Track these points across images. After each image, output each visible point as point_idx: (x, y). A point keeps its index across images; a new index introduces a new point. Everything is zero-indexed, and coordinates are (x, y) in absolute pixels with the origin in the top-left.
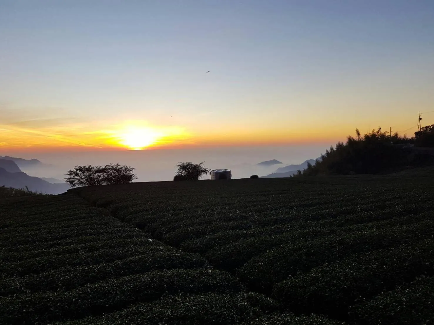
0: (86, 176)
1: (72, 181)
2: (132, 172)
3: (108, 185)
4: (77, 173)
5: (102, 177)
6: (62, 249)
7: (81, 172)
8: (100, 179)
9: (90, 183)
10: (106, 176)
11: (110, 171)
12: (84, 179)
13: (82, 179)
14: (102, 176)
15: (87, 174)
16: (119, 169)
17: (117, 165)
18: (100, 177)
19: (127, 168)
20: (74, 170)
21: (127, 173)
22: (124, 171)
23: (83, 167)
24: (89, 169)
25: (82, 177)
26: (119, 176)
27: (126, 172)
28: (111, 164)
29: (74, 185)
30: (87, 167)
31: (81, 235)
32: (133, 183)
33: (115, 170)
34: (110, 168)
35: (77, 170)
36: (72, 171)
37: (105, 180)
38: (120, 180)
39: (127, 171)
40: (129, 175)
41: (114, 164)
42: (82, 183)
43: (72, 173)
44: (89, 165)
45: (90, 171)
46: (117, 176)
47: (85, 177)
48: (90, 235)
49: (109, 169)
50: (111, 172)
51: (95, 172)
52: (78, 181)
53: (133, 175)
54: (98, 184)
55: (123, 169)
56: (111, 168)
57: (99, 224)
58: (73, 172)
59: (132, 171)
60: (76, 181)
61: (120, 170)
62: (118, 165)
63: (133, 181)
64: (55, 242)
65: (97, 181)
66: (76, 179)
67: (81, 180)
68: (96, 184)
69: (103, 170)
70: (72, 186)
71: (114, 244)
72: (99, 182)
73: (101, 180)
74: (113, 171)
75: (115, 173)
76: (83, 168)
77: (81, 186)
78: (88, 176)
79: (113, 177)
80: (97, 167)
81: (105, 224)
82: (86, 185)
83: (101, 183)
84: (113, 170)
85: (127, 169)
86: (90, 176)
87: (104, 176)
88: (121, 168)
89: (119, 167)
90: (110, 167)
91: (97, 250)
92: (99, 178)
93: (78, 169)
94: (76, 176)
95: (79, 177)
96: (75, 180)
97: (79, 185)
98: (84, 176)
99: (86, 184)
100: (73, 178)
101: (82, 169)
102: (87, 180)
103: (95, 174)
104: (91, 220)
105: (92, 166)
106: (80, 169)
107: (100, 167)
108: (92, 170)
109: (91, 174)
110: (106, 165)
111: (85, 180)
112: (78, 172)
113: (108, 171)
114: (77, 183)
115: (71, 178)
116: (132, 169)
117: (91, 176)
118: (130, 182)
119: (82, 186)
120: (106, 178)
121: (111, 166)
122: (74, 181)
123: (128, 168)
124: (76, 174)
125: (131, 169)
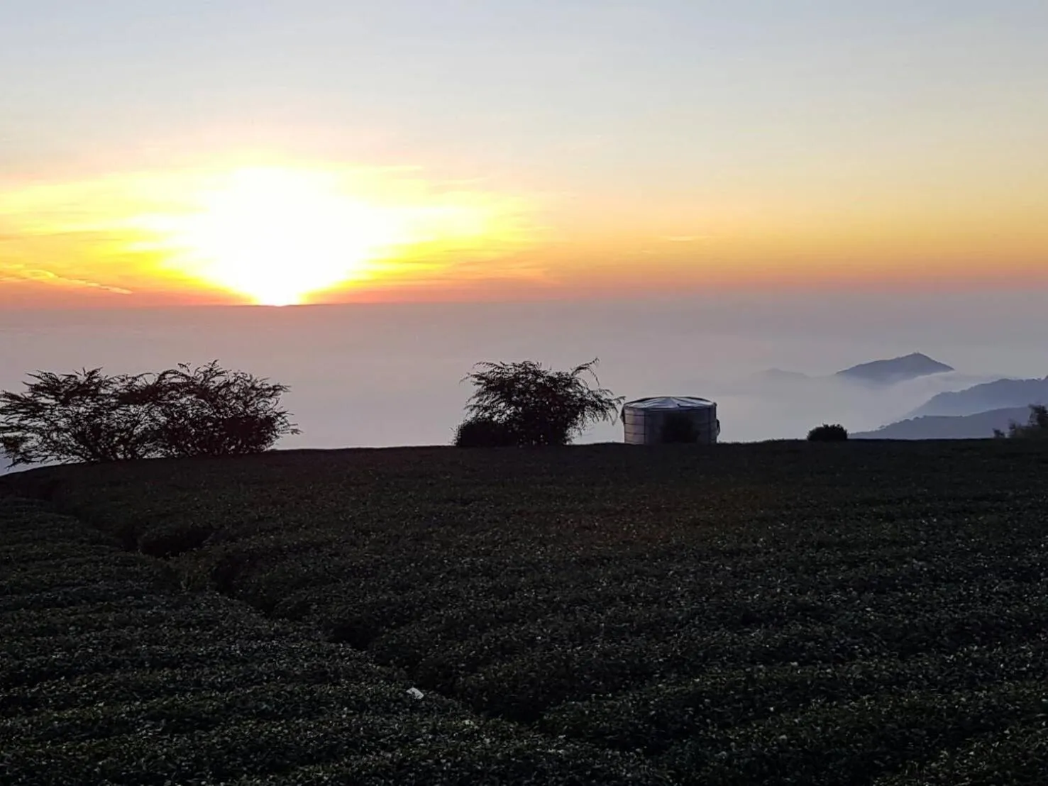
0: (76, 421)
1: (16, 437)
2: (273, 405)
3: (168, 458)
4: (36, 404)
5: (145, 423)
7: (53, 402)
8: (138, 431)
9: (94, 452)
10: (163, 419)
11: (177, 399)
12: (66, 431)
13: (58, 430)
14: (147, 417)
15: (82, 409)
16: (219, 388)
17: (211, 370)
18: (138, 422)
19: (253, 387)
20: (23, 391)
21: (252, 409)
22: (238, 398)
23: (62, 379)
24: (87, 388)
25: (61, 424)
26: (219, 419)
27: (246, 405)
28: (182, 366)
29: (26, 458)
30: (82, 379)
32: (273, 451)
33: (202, 391)
34: (177, 384)
35: (36, 389)
36: (13, 397)
37: (151, 436)
38: (222, 438)
39: (251, 399)
40: (262, 416)
41: (195, 368)
42: (57, 448)
43: (16, 403)
44: (91, 370)
45: (95, 395)
46: (209, 418)
47: (73, 423)
49: (175, 387)
50: (183, 400)
51: (113, 401)
52: (40, 439)
53: (279, 415)
54: (125, 456)
55: (235, 389)
56: (184, 385)
58: (18, 398)
59: (273, 400)
60: (34, 440)
61: (223, 392)
62: (211, 372)
63: (276, 441)
65: (122, 441)
66: (34, 429)
67: (54, 435)
68: (120, 456)
69: (151, 394)
70: (14, 464)
72: (131, 442)
73: (142, 439)
74: (192, 397)
75: (202, 406)
76: (64, 381)
77: (53, 462)
78: (86, 419)
79: (193, 423)
80: (123, 381)
82: (75, 459)
83: (141, 451)
84: (190, 392)
85: (253, 391)
86: (95, 417)
87: (154, 419)
88: (228, 385)
89: (219, 380)
90: (179, 380)
92: (134, 426)
93: (42, 389)
94: (34, 416)
95: (46, 420)
96: (29, 435)
97: (46, 456)
98: (67, 416)
99: (74, 454)
100: (19, 428)
101: (58, 389)
102: (82, 434)
103: (114, 408)
105: (103, 375)
106: (51, 386)
107: (135, 379)
108: (102, 391)
109: (95, 410)
110: (161, 373)
111: (74, 436)
112: (43, 400)
113: (171, 398)
114: (35, 448)
115: (12, 428)
116: (276, 389)
117: (98, 420)
118: (267, 448)
119: (58, 463)
120: (164, 427)
121: (183, 375)
122: (23, 440)
123: (257, 385)
124: (33, 409)
125: (269, 389)
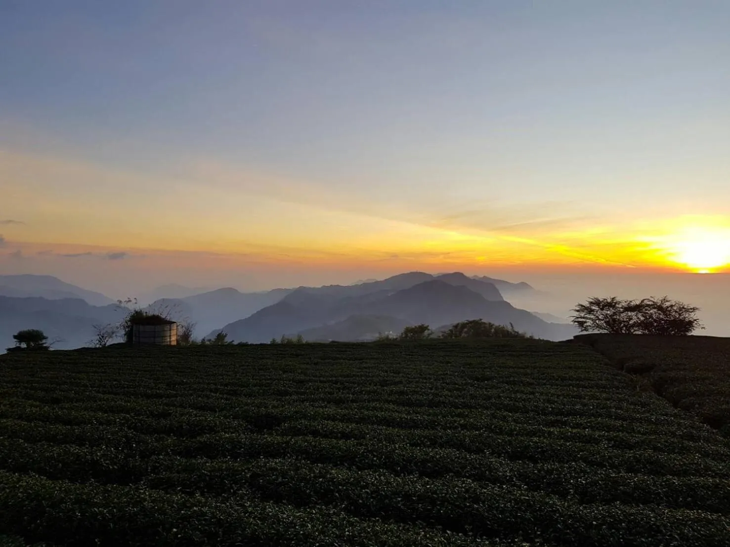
0: (606, 316)
1: (583, 321)
2: (693, 316)
3: (644, 334)
4: (591, 309)
5: (635, 319)
6: (570, 432)
7: (598, 309)
8: (631, 322)
9: (613, 329)
10: (642, 318)
11: (649, 310)
12: (602, 320)
13: (599, 320)
14: (635, 317)
15: (609, 312)
16: (668, 307)
17: (664, 299)
18: (632, 319)
19: (683, 308)
20: (586, 304)
21: (682, 317)
22: (676, 312)
23: (601, 300)
24: (611, 304)
25: (600, 317)
26: (667, 320)
27: (680, 315)
28: (651, 297)
29: (586, 330)
30: (609, 300)
31: (600, 415)
32: (692, 336)
33: (660, 308)
34: (649, 305)
35: (591, 303)
36: (582, 306)
37: (637, 325)
38: (668, 328)
39: (682, 313)
40: (687, 320)
41: (658, 299)
42: (599, 326)
43: (583, 308)
44: (613, 297)
45: (614, 307)
46: (662, 319)
47: (605, 317)
48: (615, 419)
49: (648, 305)
50: (651, 311)
51: (622, 310)
52: (592, 322)
53: (696, 320)
54: (626, 332)
55: (675, 308)
56: (652, 305)
57: (632, 404)
58: (584, 306)
59: (693, 314)
60: (589, 323)
61: (669, 309)
62: (665, 300)
63: (693, 331)
64: (559, 418)
65: (625, 326)
66: (590, 319)
67: (597, 321)
68: (623, 332)
69: (638, 308)
70: (582, 331)
71: (661, 444)
72: (629, 327)
73: (633, 326)
74: (655, 310)
75: (660, 314)
76: (602, 301)
77: (596, 331)
78: (610, 316)
79: (655, 321)
80: (626, 302)
81: (643, 405)
82: (606, 331)
83: (632, 331)
84: (655, 308)
85: (683, 309)
86: (614, 315)
87: (638, 318)
88: (672, 306)
89: (668, 304)
90: (650, 303)
91: (631, 447)
92: (630, 320)
93: (594, 303)
94: (590, 314)
95: (594, 315)
96: (588, 321)
97: (594, 329)
98: (603, 314)
99: (605, 329)
100: (584, 318)
101: (599, 304)
102: (608, 322)
103: (622, 313)
104: (618, 393)
105: (618, 299)
106: (597, 303)
107: (631, 302)
108: (617, 306)
109: (614, 313)
110: (642, 299)
111: (605, 322)
112: (593, 308)
113: (646, 310)
114: (590, 326)
115: (581, 317)
116: (694, 309)
117: (615, 317)
118: (689, 334)
119: (599, 332)
120: (642, 322)
121: (652, 301)
122: (585, 322)
123: (685, 307)
124: (590, 311)
125: (691, 309)
